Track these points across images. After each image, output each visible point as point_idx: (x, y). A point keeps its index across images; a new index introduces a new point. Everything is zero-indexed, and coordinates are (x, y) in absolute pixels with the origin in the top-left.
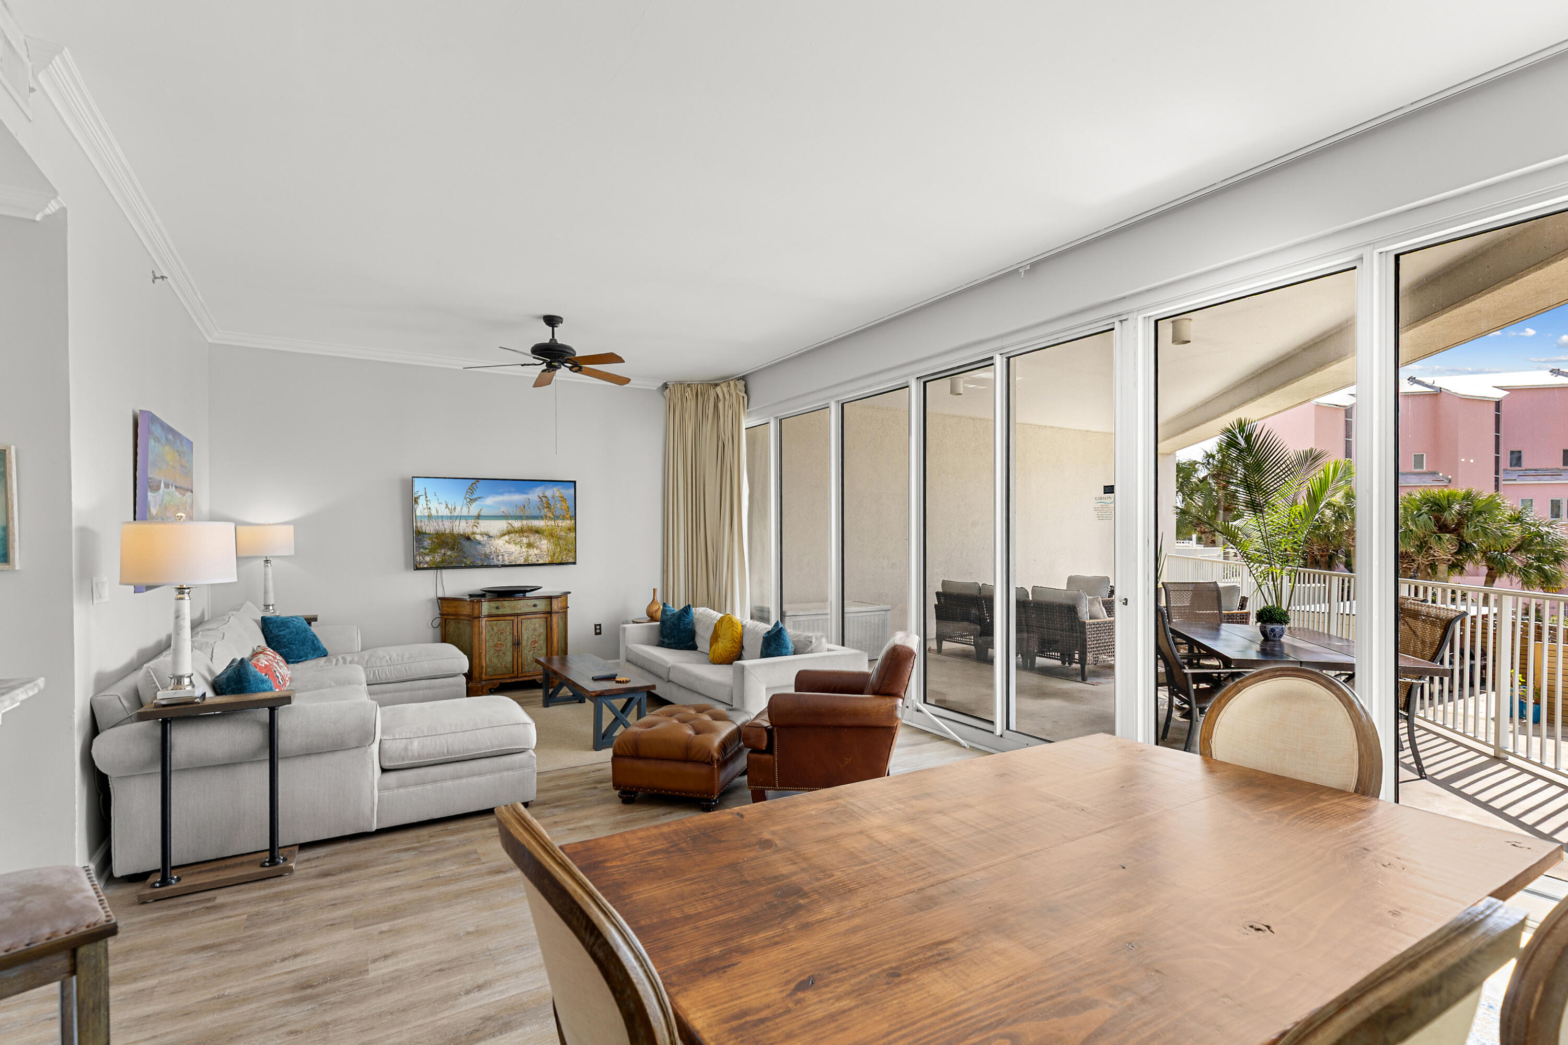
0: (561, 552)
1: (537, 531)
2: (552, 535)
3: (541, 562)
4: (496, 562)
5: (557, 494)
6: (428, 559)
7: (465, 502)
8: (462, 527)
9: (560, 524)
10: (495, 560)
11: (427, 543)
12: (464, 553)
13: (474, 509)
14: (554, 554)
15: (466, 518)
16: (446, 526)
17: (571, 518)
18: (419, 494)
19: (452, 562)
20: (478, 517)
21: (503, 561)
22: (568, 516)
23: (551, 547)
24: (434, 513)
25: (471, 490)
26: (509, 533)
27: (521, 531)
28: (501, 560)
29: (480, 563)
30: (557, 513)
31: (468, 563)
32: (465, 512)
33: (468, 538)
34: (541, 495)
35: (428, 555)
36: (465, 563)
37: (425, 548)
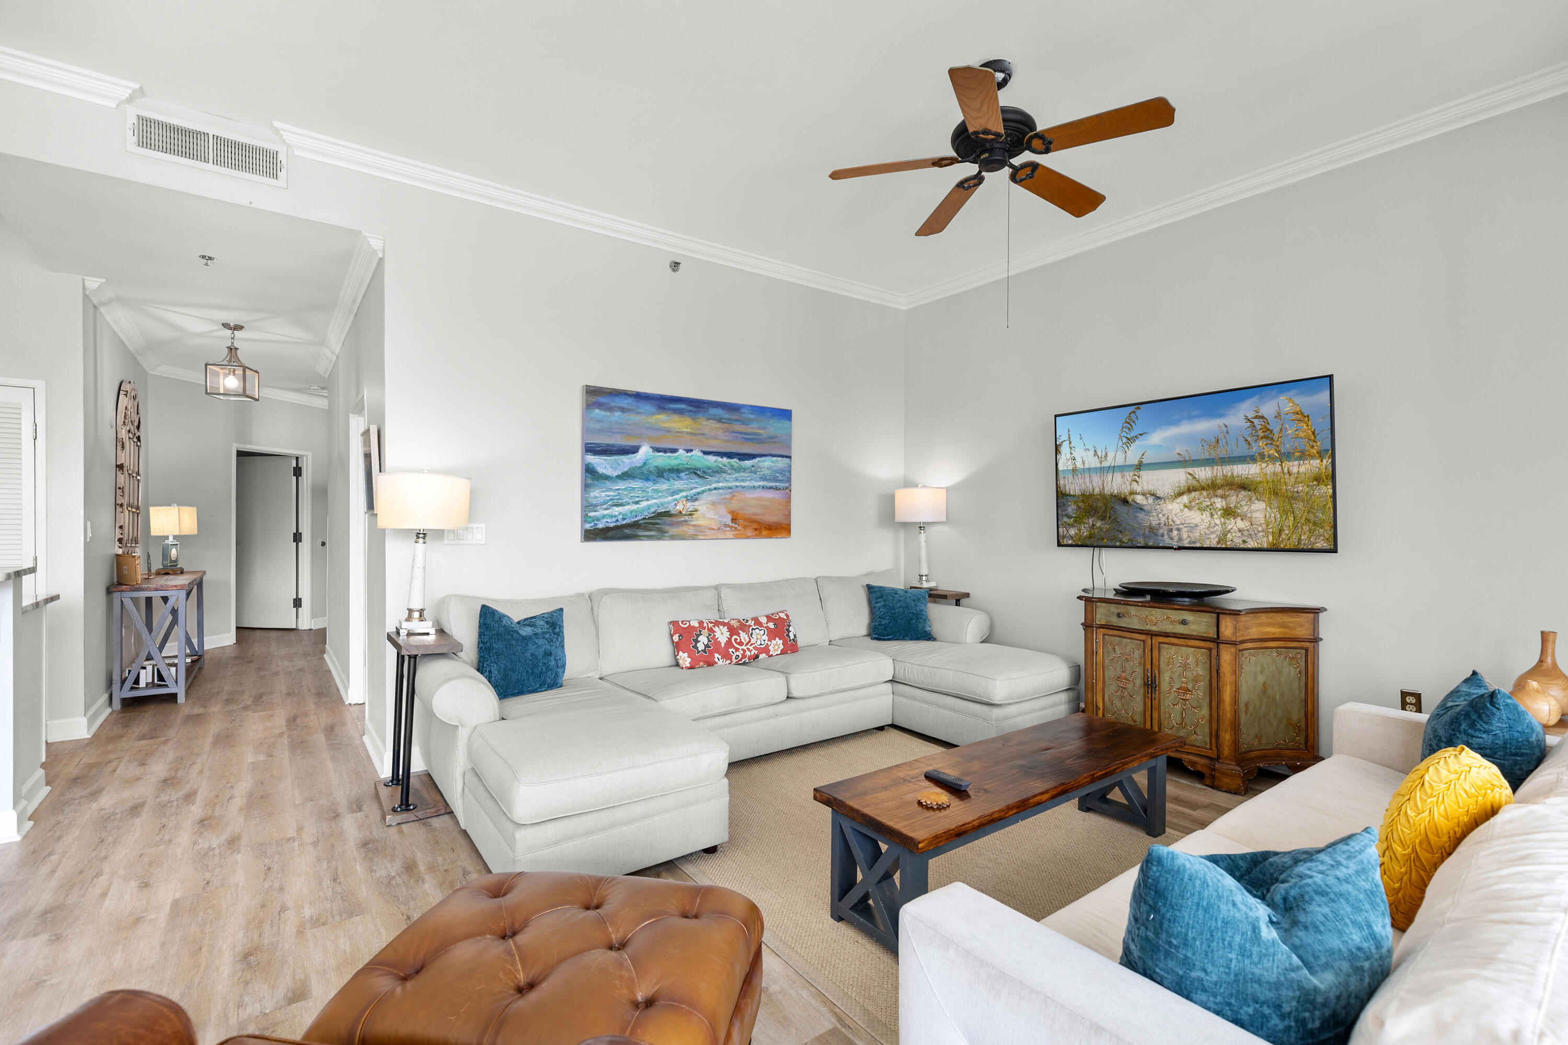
0: (1296, 527)
1: (1244, 486)
2: (1276, 493)
3: (1251, 544)
4: (1167, 541)
5: (1288, 407)
6: (1072, 532)
7: (1120, 444)
8: (1116, 484)
9: (1295, 470)
10: (1166, 537)
11: (1071, 509)
12: (1119, 524)
13: (1133, 457)
14: (1280, 531)
15: (1122, 468)
16: (1095, 484)
17: (1321, 455)
18: (1062, 439)
19: (1103, 539)
20: (1140, 466)
21: (1180, 539)
22: (1315, 451)
23: (1274, 514)
24: (1079, 465)
25: (1129, 423)
26: (1189, 490)
27: (1212, 487)
28: (1176, 538)
29: (1141, 541)
30: (1286, 447)
31: (1125, 540)
32: (1120, 461)
33: (1125, 501)
34: (1251, 415)
35: (1072, 526)
36: (1121, 541)
37: (1069, 517)
